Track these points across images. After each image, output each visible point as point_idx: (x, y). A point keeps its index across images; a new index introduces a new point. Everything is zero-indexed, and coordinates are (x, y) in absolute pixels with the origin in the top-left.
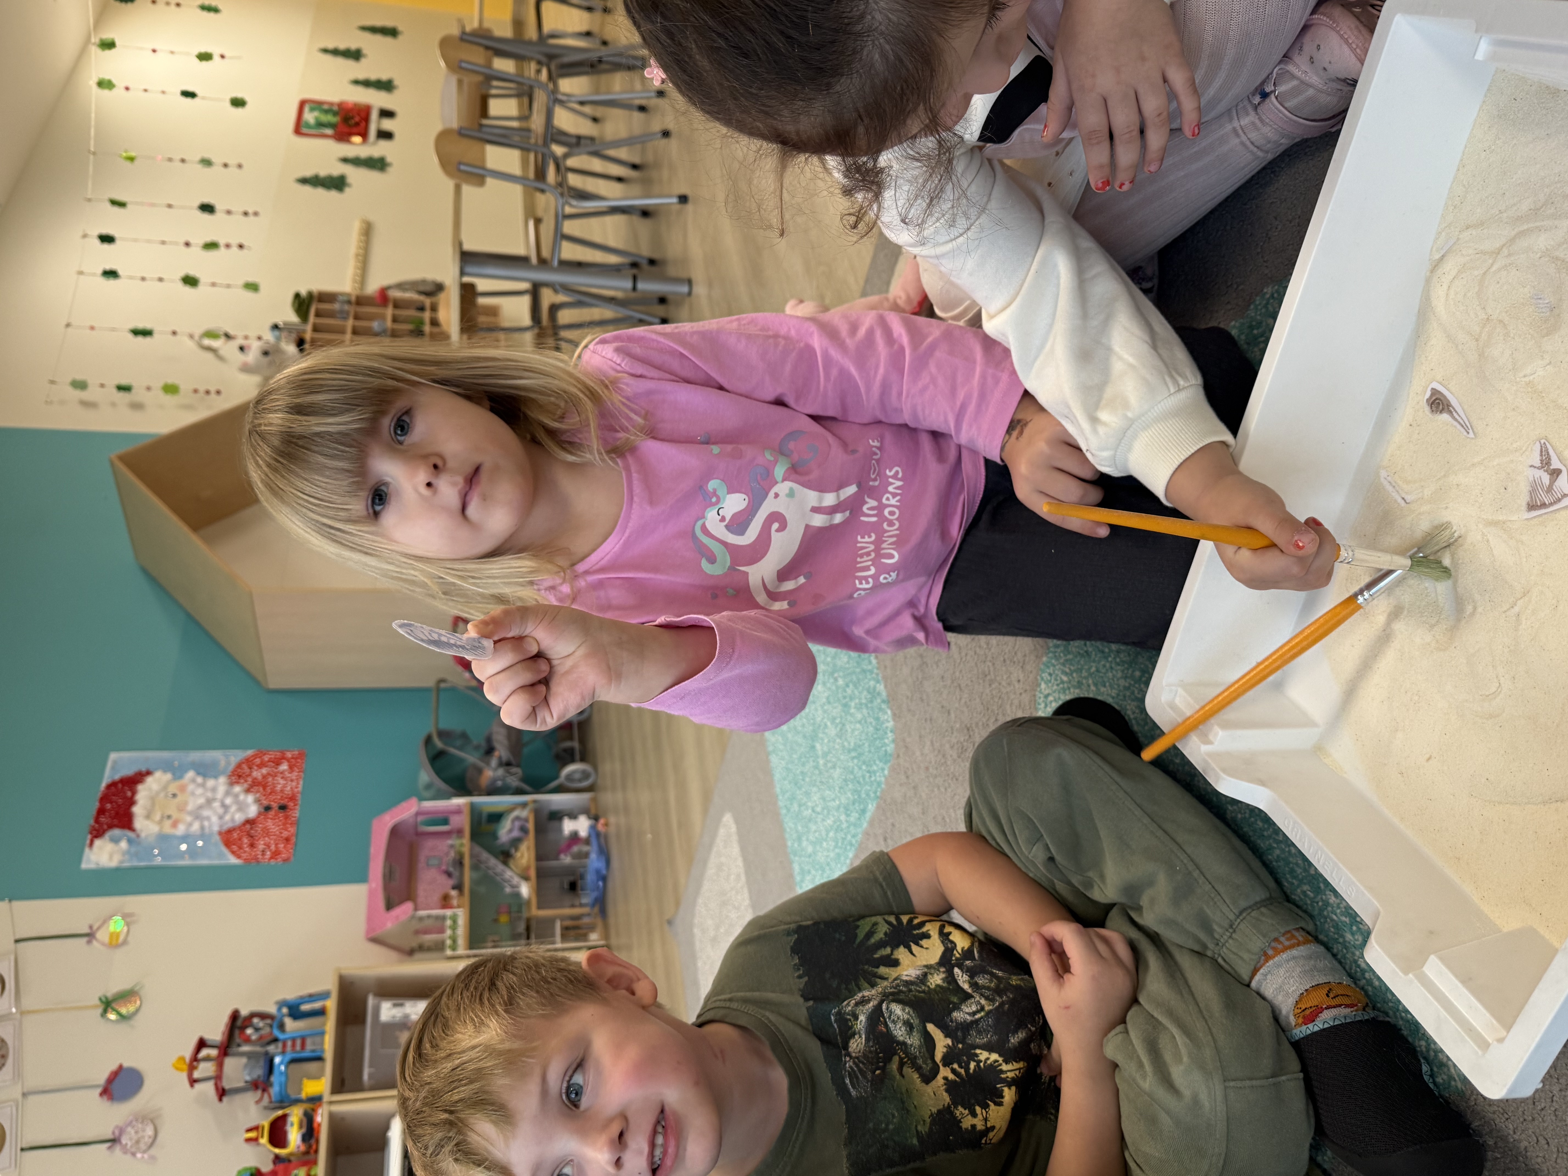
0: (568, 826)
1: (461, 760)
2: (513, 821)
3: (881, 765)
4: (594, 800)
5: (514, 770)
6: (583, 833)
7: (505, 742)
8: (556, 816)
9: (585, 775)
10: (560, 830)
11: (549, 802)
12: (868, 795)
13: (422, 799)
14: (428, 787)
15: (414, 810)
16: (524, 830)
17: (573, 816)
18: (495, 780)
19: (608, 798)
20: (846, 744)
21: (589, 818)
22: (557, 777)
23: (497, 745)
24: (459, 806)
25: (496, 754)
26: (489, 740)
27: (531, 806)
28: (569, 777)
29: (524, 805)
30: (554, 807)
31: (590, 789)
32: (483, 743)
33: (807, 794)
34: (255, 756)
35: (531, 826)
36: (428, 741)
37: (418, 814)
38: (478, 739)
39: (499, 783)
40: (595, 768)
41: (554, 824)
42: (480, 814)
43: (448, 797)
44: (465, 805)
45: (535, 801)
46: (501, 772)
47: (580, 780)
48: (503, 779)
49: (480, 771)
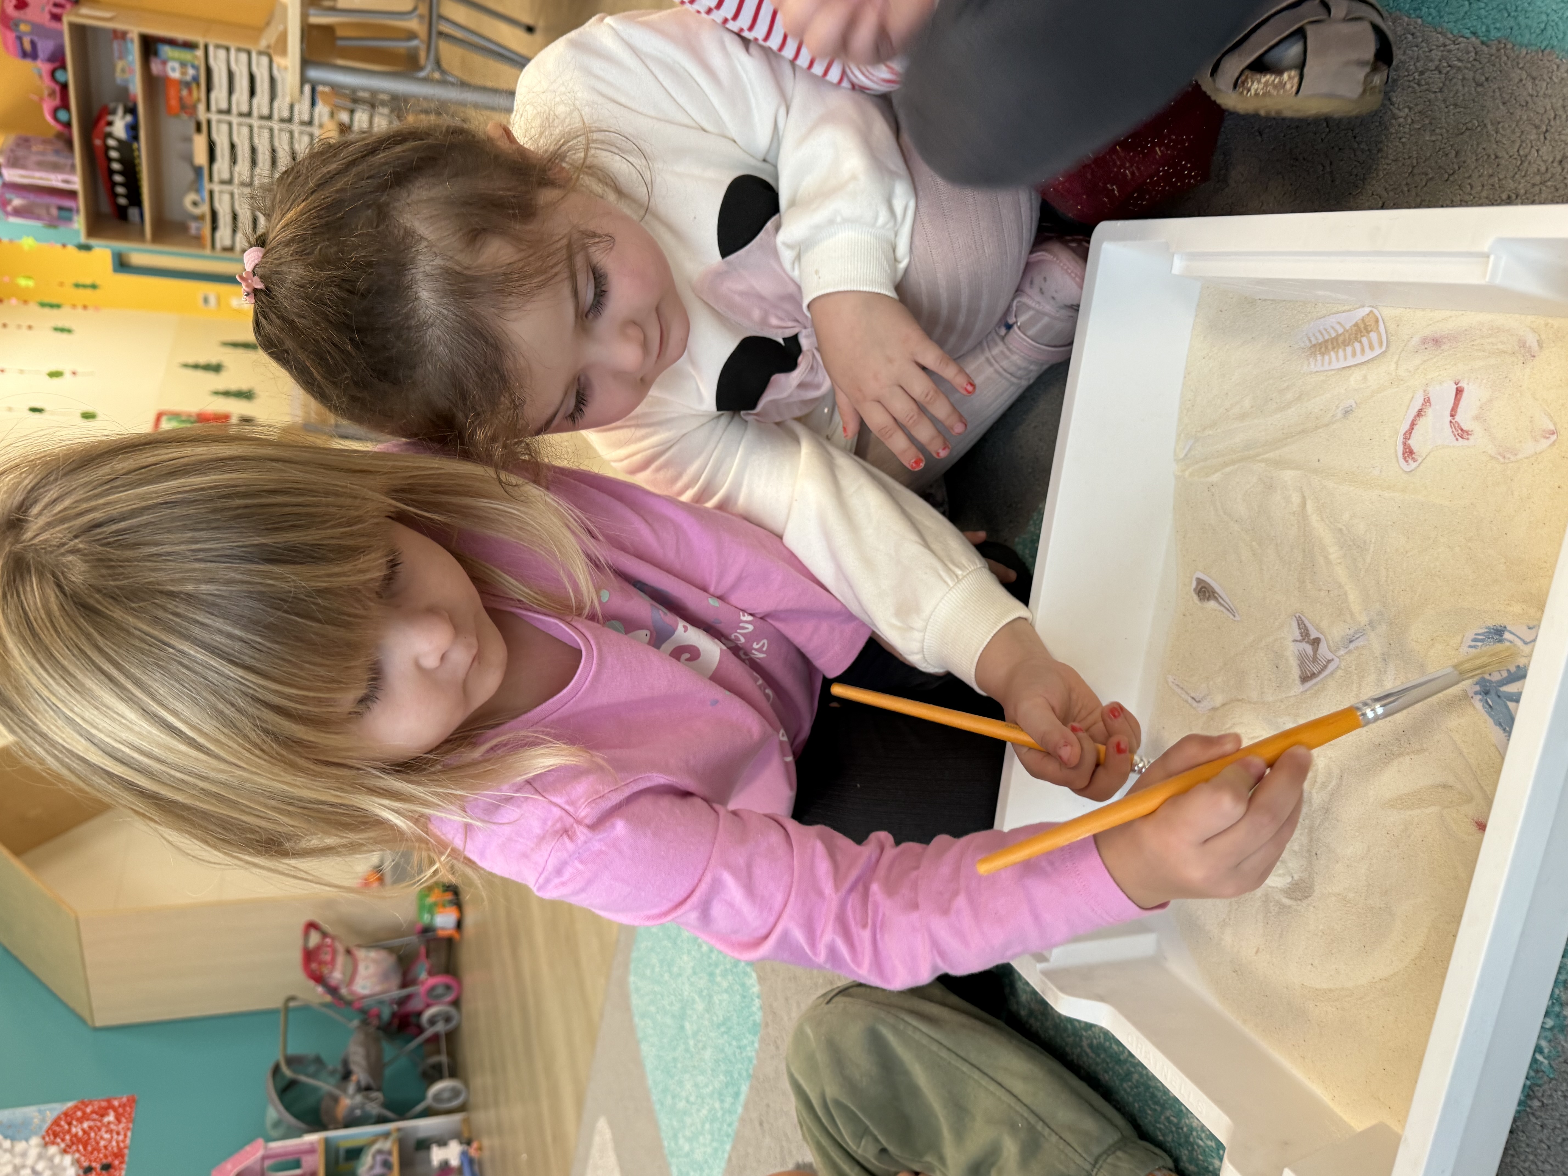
0: (437, 1155)
1: (315, 1089)
2: (374, 1157)
3: (750, 1037)
4: (466, 1121)
5: (374, 1094)
6: (455, 1162)
7: (364, 1063)
8: (424, 1145)
9: (456, 1093)
10: (429, 1161)
11: (415, 1129)
12: (740, 1074)
13: (269, 1139)
14: (277, 1124)
15: (260, 1153)
16: (387, 1164)
17: (442, 1143)
18: (352, 1109)
19: (481, 1117)
20: (715, 1019)
21: (461, 1143)
22: (423, 1098)
23: (354, 1068)
24: (312, 1144)
25: (354, 1078)
26: (345, 1063)
27: (395, 1135)
28: (437, 1098)
29: (386, 1135)
30: (422, 1135)
31: (461, 1109)
32: (340, 1067)
33: (680, 1083)
34: (76, 1108)
35: (395, 1159)
36: (276, 1070)
37: (264, 1158)
38: (333, 1062)
39: (358, 1112)
40: (466, 1084)
41: (421, 1154)
42: (337, 1151)
43: (299, 1134)
44: (319, 1142)
45: (399, 1130)
46: (359, 1098)
47: (450, 1100)
48: (362, 1106)
49: (336, 1100)
